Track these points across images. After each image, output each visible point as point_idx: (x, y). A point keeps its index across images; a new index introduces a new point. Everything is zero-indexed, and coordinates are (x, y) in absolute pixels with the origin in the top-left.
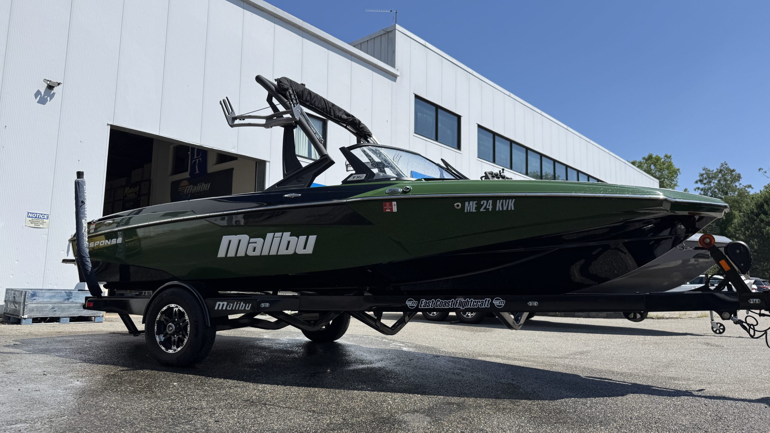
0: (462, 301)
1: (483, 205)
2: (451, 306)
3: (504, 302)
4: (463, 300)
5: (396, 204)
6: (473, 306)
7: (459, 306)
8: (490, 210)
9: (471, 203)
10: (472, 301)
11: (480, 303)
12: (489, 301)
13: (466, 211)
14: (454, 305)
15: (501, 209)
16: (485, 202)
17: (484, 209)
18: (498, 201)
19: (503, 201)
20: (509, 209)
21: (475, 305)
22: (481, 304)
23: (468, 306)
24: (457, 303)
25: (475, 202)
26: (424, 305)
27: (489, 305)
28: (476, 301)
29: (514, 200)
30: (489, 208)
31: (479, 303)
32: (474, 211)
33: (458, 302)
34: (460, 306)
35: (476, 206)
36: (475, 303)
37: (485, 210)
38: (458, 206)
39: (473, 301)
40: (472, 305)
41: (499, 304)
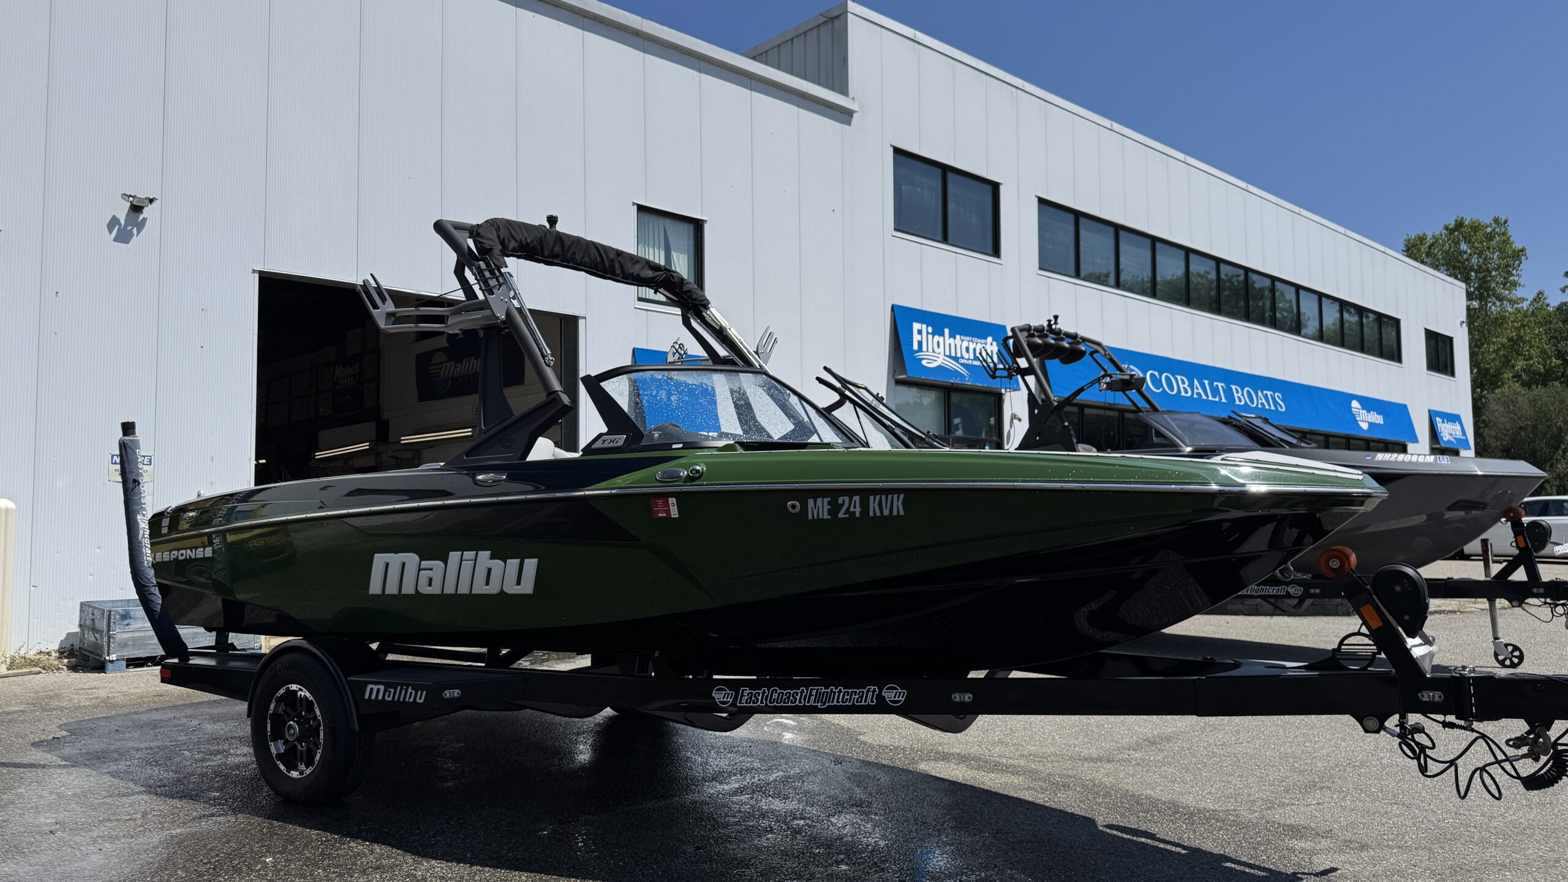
0: (820, 692)
1: (843, 504)
2: (800, 702)
3: (904, 693)
4: (823, 691)
5: (675, 502)
6: (842, 702)
7: (814, 703)
8: (858, 515)
9: (819, 500)
10: (840, 691)
11: (857, 696)
12: (874, 691)
13: (810, 517)
14: (805, 700)
15: (878, 514)
16: (847, 499)
17: (844, 514)
18: (872, 498)
19: (881, 498)
20: (895, 513)
21: (847, 699)
22: (858, 698)
23: (833, 702)
24: (811, 695)
25: (826, 500)
26: (747, 700)
27: (874, 700)
28: (848, 692)
29: (902, 496)
30: (855, 512)
31: (855, 695)
32: (826, 516)
33: (814, 693)
34: (818, 703)
35: (829, 507)
36: (848, 695)
37: (847, 516)
38: (793, 507)
39: (844, 691)
40: (840, 700)
41: (895, 697)
